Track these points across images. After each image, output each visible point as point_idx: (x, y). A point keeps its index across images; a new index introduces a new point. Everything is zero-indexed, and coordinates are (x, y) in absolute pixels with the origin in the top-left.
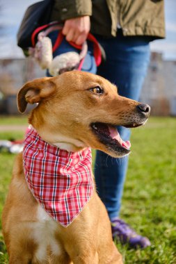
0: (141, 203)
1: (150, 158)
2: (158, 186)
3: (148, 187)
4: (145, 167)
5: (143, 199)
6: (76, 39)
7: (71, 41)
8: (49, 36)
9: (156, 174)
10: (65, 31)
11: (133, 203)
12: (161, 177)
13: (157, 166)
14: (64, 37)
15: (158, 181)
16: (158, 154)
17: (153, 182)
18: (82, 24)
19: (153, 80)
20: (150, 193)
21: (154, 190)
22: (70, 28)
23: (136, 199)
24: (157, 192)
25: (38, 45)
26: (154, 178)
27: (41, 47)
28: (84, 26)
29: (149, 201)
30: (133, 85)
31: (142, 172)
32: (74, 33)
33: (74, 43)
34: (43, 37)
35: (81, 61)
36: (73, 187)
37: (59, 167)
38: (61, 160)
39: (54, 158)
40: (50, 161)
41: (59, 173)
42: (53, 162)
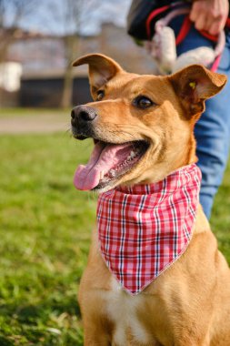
7: (203, 30)
8: (170, 25)
10: (193, 16)
14: (192, 24)
18: (216, 6)
22: (200, 12)
25: (156, 38)
27: (160, 43)
28: (219, 9)
32: (206, 19)
33: (207, 32)
34: (162, 26)
35: (216, 58)
36: (149, 240)
37: (127, 209)
38: (130, 199)
39: (121, 198)
40: (117, 204)
41: (127, 217)
42: (121, 203)
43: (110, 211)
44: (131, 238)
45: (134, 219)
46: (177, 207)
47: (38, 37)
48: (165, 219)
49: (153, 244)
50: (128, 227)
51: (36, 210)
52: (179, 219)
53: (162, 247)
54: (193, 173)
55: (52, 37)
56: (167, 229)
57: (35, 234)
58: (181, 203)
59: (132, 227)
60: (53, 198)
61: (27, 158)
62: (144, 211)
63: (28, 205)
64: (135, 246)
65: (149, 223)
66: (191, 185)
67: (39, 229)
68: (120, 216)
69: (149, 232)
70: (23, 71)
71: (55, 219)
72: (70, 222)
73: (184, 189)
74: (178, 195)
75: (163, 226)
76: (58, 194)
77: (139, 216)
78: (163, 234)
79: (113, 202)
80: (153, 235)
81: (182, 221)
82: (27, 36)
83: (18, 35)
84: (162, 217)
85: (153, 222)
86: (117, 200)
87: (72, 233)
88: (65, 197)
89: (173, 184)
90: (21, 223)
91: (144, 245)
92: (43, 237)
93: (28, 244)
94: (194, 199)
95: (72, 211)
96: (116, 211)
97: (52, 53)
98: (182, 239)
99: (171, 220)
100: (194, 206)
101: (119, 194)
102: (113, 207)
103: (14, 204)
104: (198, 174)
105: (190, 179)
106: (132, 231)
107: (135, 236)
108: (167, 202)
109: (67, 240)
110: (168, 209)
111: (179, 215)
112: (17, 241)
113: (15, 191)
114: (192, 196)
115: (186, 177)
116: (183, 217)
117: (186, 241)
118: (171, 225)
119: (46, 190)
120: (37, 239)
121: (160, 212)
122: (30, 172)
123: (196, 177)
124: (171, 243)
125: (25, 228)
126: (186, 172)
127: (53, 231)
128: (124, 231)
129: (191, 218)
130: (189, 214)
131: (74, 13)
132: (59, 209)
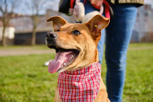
0: (136, 97)
1: (143, 69)
2: (147, 86)
3: (140, 87)
4: (139, 74)
5: (137, 94)
6: (97, 3)
9: (145, 78)
11: (131, 97)
12: (148, 81)
13: (146, 73)
15: (146, 83)
16: (148, 66)
17: (143, 84)
19: (146, 21)
20: (141, 91)
21: (143, 89)
23: (133, 95)
24: (146, 90)
25: (76, 7)
26: (144, 81)
29: (140, 96)
30: (127, 30)
31: (137, 77)
34: (78, 2)
36: (81, 94)
37: (71, 81)
38: (72, 77)
39: (69, 77)
40: (67, 79)
41: (72, 85)
42: (68, 79)
43: (64, 82)
44: (74, 93)
45: (75, 85)
46: (92, 80)
47: (21, 16)
48: (87, 85)
49: (83, 95)
50: (72, 88)
51: (23, 85)
52: (94, 85)
53: (87, 97)
54: (98, 66)
55: (27, 16)
56: (89, 89)
57: (23, 95)
58: (94, 78)
59: (74, 88)
60: (30, 81)
61: (19, 65)
62: (79, 82)
63: (19, 84)
64: (75, 96)
65: (81, 87)
66: (97, 71)
67: (25, 93)
68: (68, 84)
69: (81, 90)
70: (16, 30)
71: (31, 89)
72: (37, 90)
73: (95, 72)
74: (92, 75)
75: (87, 87)
76: (31, 79)
77: (76, 84)
78: (87, 91)
79: (65, 78)
80: (83, 91)
81: (95, 85)
82: (17, 16)
83: (13, 16)
84: (86, 84)
85: (83, 86)
86: (67, 78)
87: (38, 94)
88: (35, 80)
89: (90, 70)
90: (17, 91)
91: (79, 96)
92: (26, 96)
93: (20, 99)
94: (99, 76)
95: (38, 85)
96: (67, 82)
97: (27, 22)
98: (95, 93)
99: (90, 85)
100: (99, 79)
101: (67, 75)
102: (65, 81)
103: (13, 83)
104: (100, 66)
105: (97, 68)
106: (74, 90)
107: (76, 92)
108: (88, 78)
109: (36, 97)
110: (89, 81)
111: (93, 83)
112: (15, 98)
113: (14, 78)
114: (98, 75)
115: (96, 67)
116: (95, 84)
117: (97, 93)
118: (90, 87)
119: (26, 77)
120: (24, 97)
121: (85, 82)
122: (20, 71)
123: (99, 68)
124: (91, 94)
125: (18, 93)
126: (95, 65)
127: (30, 94)
128: (71, 90)
129: (99, 84)
130: (98, 82)
131: (36, 6)
132: (32, 85)
